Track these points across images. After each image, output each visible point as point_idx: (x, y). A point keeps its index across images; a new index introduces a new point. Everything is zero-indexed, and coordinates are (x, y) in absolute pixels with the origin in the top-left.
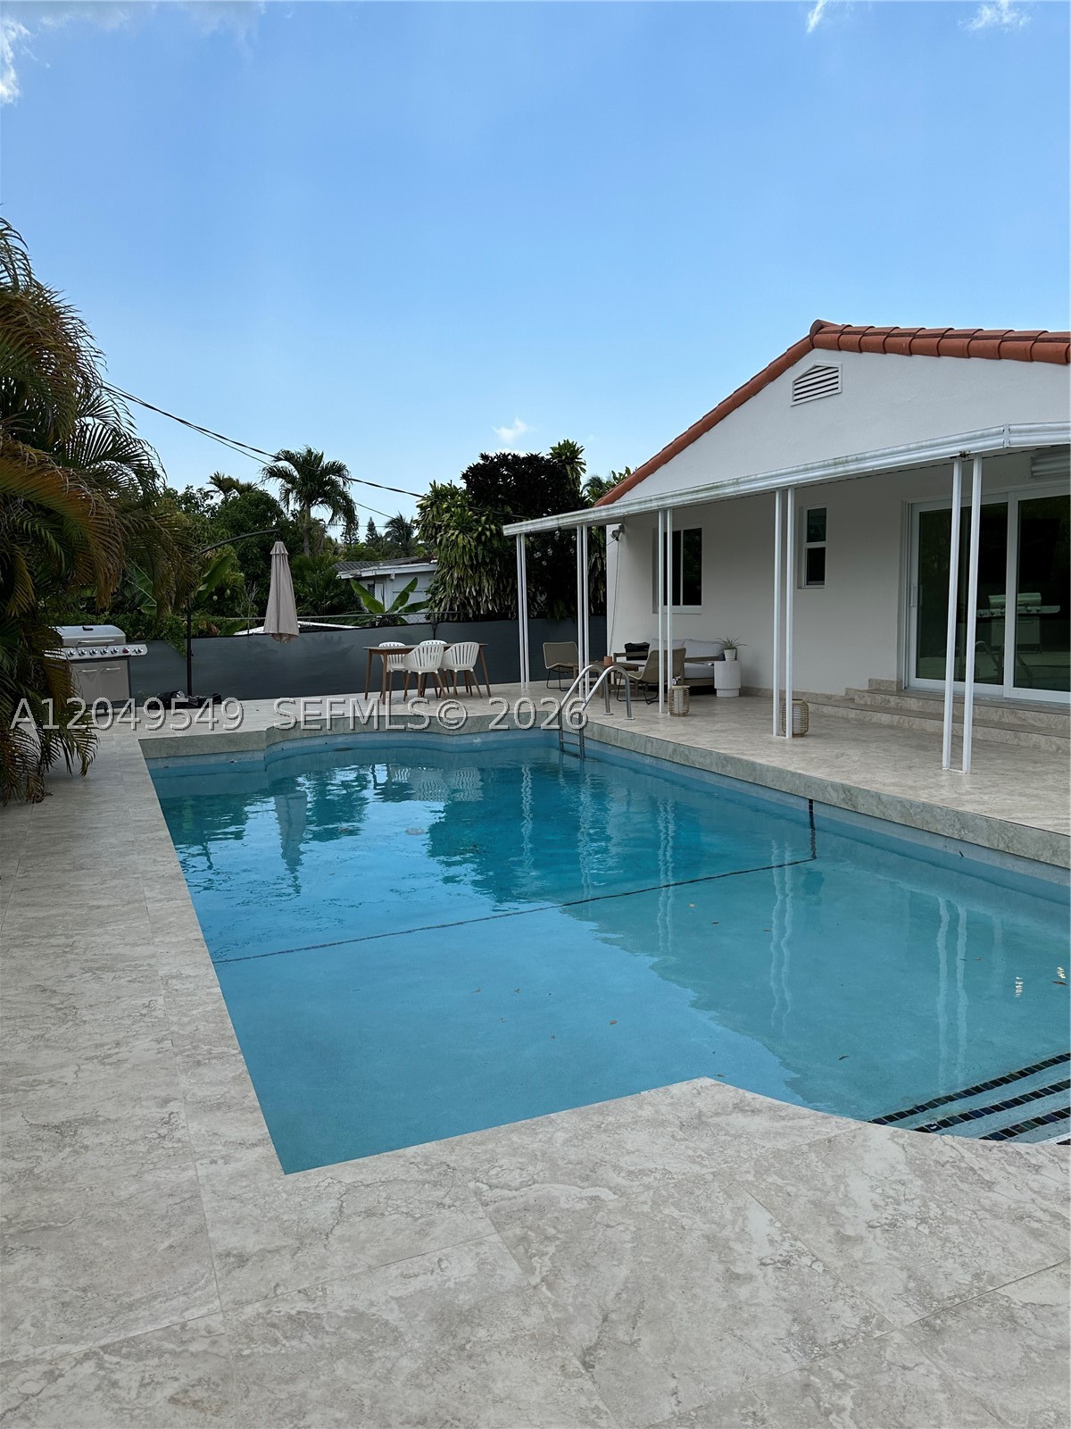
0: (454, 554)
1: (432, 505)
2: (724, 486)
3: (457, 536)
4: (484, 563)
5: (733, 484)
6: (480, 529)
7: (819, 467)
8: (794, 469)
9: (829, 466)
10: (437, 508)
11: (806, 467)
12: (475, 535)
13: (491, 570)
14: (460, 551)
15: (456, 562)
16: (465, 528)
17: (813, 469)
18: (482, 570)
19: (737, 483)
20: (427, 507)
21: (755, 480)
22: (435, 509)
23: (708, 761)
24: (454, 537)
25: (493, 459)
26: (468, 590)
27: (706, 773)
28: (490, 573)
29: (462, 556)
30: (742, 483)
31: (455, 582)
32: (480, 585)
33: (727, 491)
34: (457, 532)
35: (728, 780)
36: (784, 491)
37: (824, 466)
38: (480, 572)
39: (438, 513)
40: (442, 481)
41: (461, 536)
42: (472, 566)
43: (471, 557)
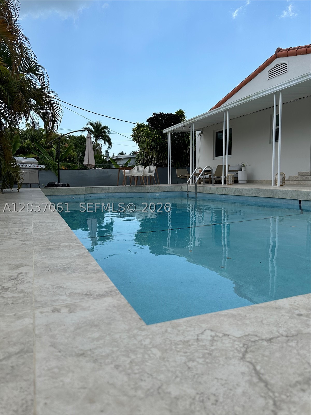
0: (144, 145)
1: (137, 129)
2: (252, 96)
3: (146, 138)
4: (154, 148)
5: (256, 95)
6: (153, 136)
7: (295, 80)
8: (283, 83)
9: (299, 78)
10: (139, 131)
11: (289, 81)
12: (151, 138)
13: (156, 150)
14: (147, 143)
15: (145, 147)
16: (148, 136)
17: (291, 81)
18: (154, 150)
19: (258, 94)
20: (136, 130)
21: (266, 91)
22: (138, 131)
23: (251, 192)
24: (145, 139)
25: (157, 115)
26: (149, 157)
27: (249, 198)
28: (156, 151)
29: (147, 145)
30: (260, 93)
31: (145, 154)
32: (153, 155)
33: (254, 98)
34: (146, 137)
35: (260, 198)
36: (277, 93)
37: (297, 79)
38: (153, 151)
39: (139, 132)
40: (140, 122)
41: (147, 139)
42: (150, 149)
43: (150, 145)
